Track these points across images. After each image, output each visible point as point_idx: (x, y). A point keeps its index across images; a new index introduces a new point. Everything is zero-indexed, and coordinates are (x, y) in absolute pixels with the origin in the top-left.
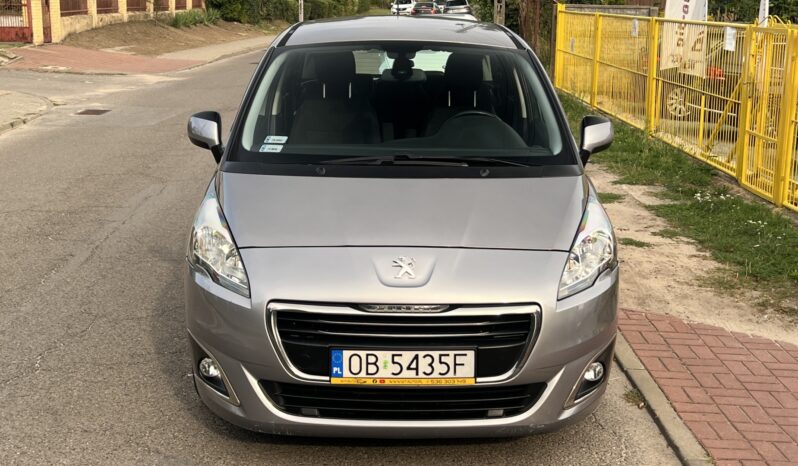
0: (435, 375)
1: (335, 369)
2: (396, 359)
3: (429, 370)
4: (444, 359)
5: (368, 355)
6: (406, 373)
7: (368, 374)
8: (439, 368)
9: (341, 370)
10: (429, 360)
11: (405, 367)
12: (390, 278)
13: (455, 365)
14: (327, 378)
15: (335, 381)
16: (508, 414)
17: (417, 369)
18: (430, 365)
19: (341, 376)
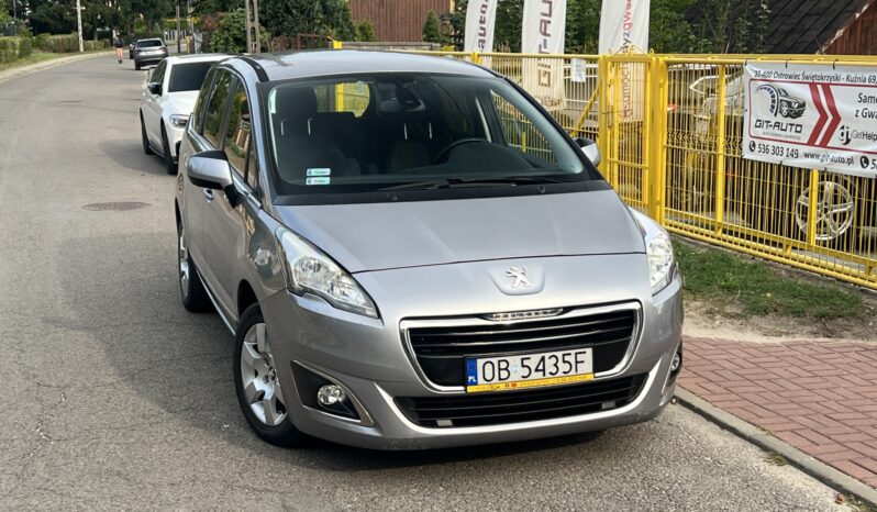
0: (560, 374)
1: (470, 378)
2: (525, 363)
3: (554, 370)
4: (567, 358)
5: (499, 361)
6: (535, 375)
7: (500, 379)
8: (563, 367)
9: (476, 379)
10: (554, 360)
11: (533, 369)
12: (508, 288)
13: (577, 362)
14: (462, 388)
15: (471, 389)
16: (619, 405)
17: (544, 370)
18: (555, 365)
19: (476, 384)
